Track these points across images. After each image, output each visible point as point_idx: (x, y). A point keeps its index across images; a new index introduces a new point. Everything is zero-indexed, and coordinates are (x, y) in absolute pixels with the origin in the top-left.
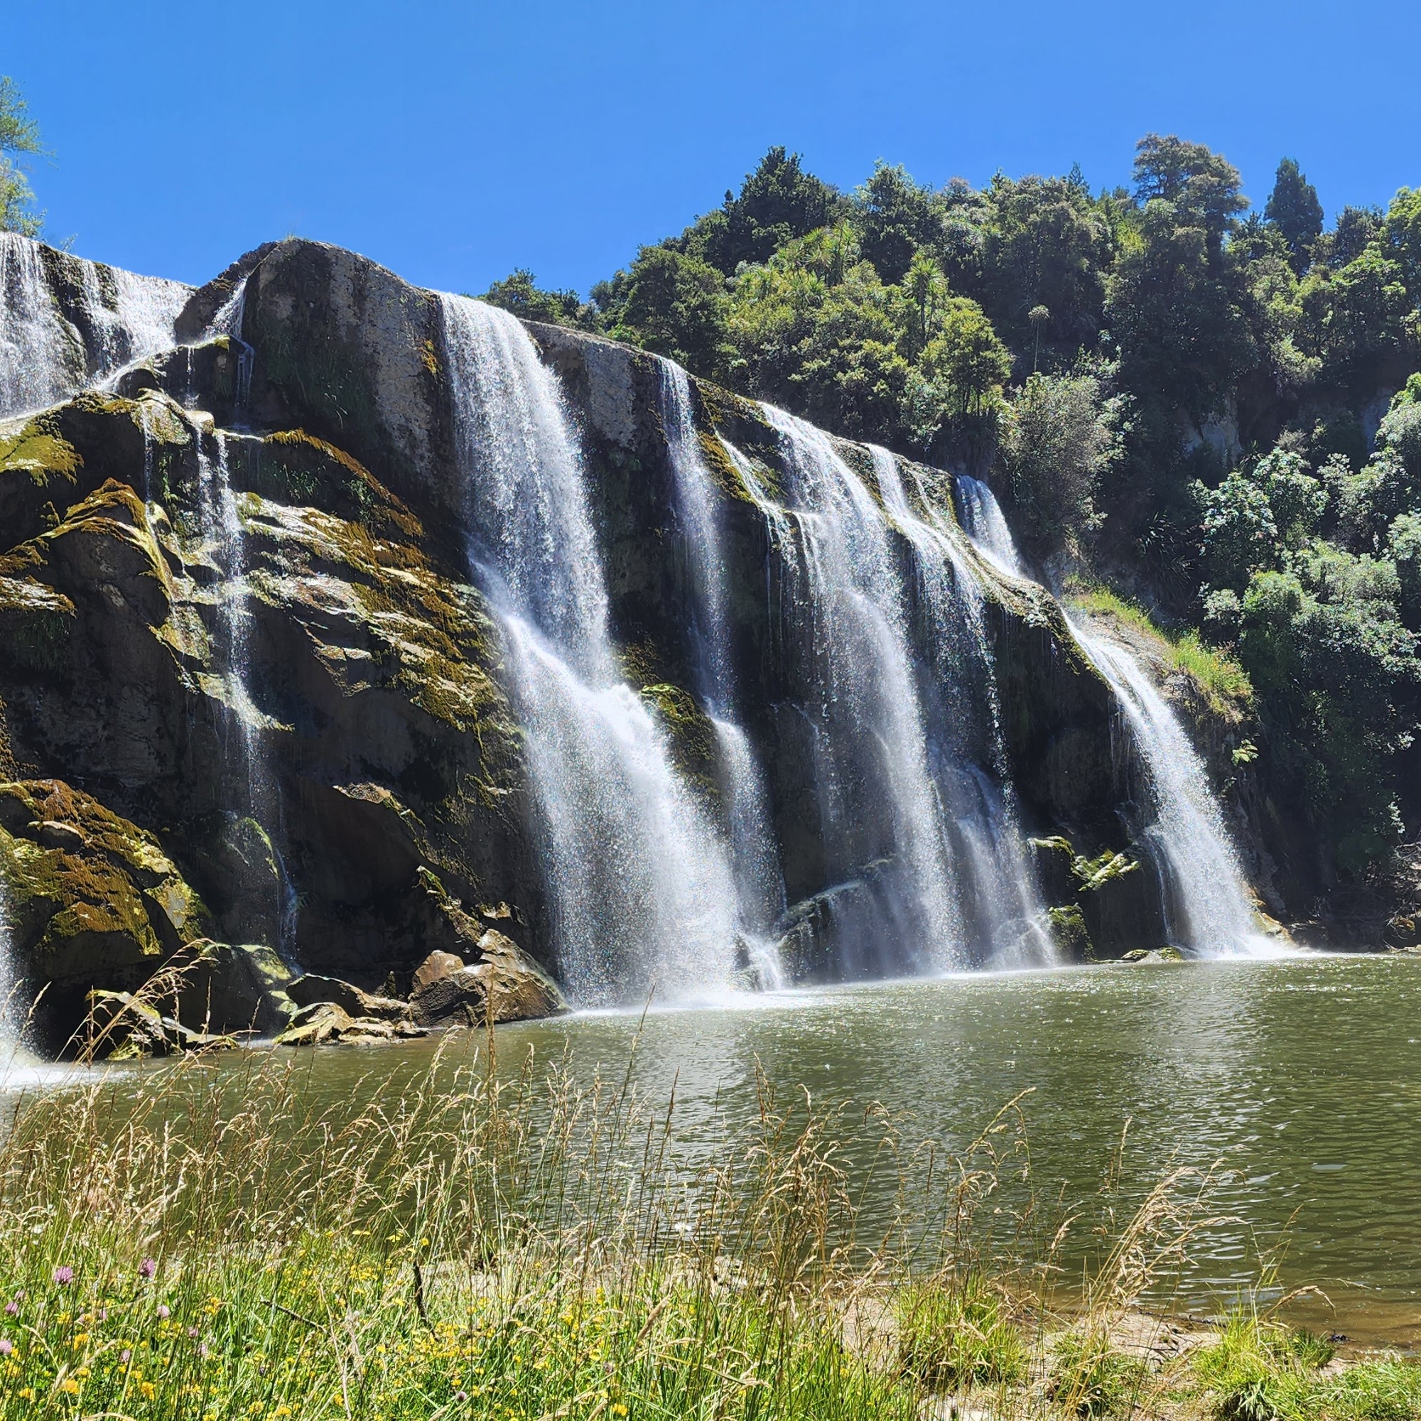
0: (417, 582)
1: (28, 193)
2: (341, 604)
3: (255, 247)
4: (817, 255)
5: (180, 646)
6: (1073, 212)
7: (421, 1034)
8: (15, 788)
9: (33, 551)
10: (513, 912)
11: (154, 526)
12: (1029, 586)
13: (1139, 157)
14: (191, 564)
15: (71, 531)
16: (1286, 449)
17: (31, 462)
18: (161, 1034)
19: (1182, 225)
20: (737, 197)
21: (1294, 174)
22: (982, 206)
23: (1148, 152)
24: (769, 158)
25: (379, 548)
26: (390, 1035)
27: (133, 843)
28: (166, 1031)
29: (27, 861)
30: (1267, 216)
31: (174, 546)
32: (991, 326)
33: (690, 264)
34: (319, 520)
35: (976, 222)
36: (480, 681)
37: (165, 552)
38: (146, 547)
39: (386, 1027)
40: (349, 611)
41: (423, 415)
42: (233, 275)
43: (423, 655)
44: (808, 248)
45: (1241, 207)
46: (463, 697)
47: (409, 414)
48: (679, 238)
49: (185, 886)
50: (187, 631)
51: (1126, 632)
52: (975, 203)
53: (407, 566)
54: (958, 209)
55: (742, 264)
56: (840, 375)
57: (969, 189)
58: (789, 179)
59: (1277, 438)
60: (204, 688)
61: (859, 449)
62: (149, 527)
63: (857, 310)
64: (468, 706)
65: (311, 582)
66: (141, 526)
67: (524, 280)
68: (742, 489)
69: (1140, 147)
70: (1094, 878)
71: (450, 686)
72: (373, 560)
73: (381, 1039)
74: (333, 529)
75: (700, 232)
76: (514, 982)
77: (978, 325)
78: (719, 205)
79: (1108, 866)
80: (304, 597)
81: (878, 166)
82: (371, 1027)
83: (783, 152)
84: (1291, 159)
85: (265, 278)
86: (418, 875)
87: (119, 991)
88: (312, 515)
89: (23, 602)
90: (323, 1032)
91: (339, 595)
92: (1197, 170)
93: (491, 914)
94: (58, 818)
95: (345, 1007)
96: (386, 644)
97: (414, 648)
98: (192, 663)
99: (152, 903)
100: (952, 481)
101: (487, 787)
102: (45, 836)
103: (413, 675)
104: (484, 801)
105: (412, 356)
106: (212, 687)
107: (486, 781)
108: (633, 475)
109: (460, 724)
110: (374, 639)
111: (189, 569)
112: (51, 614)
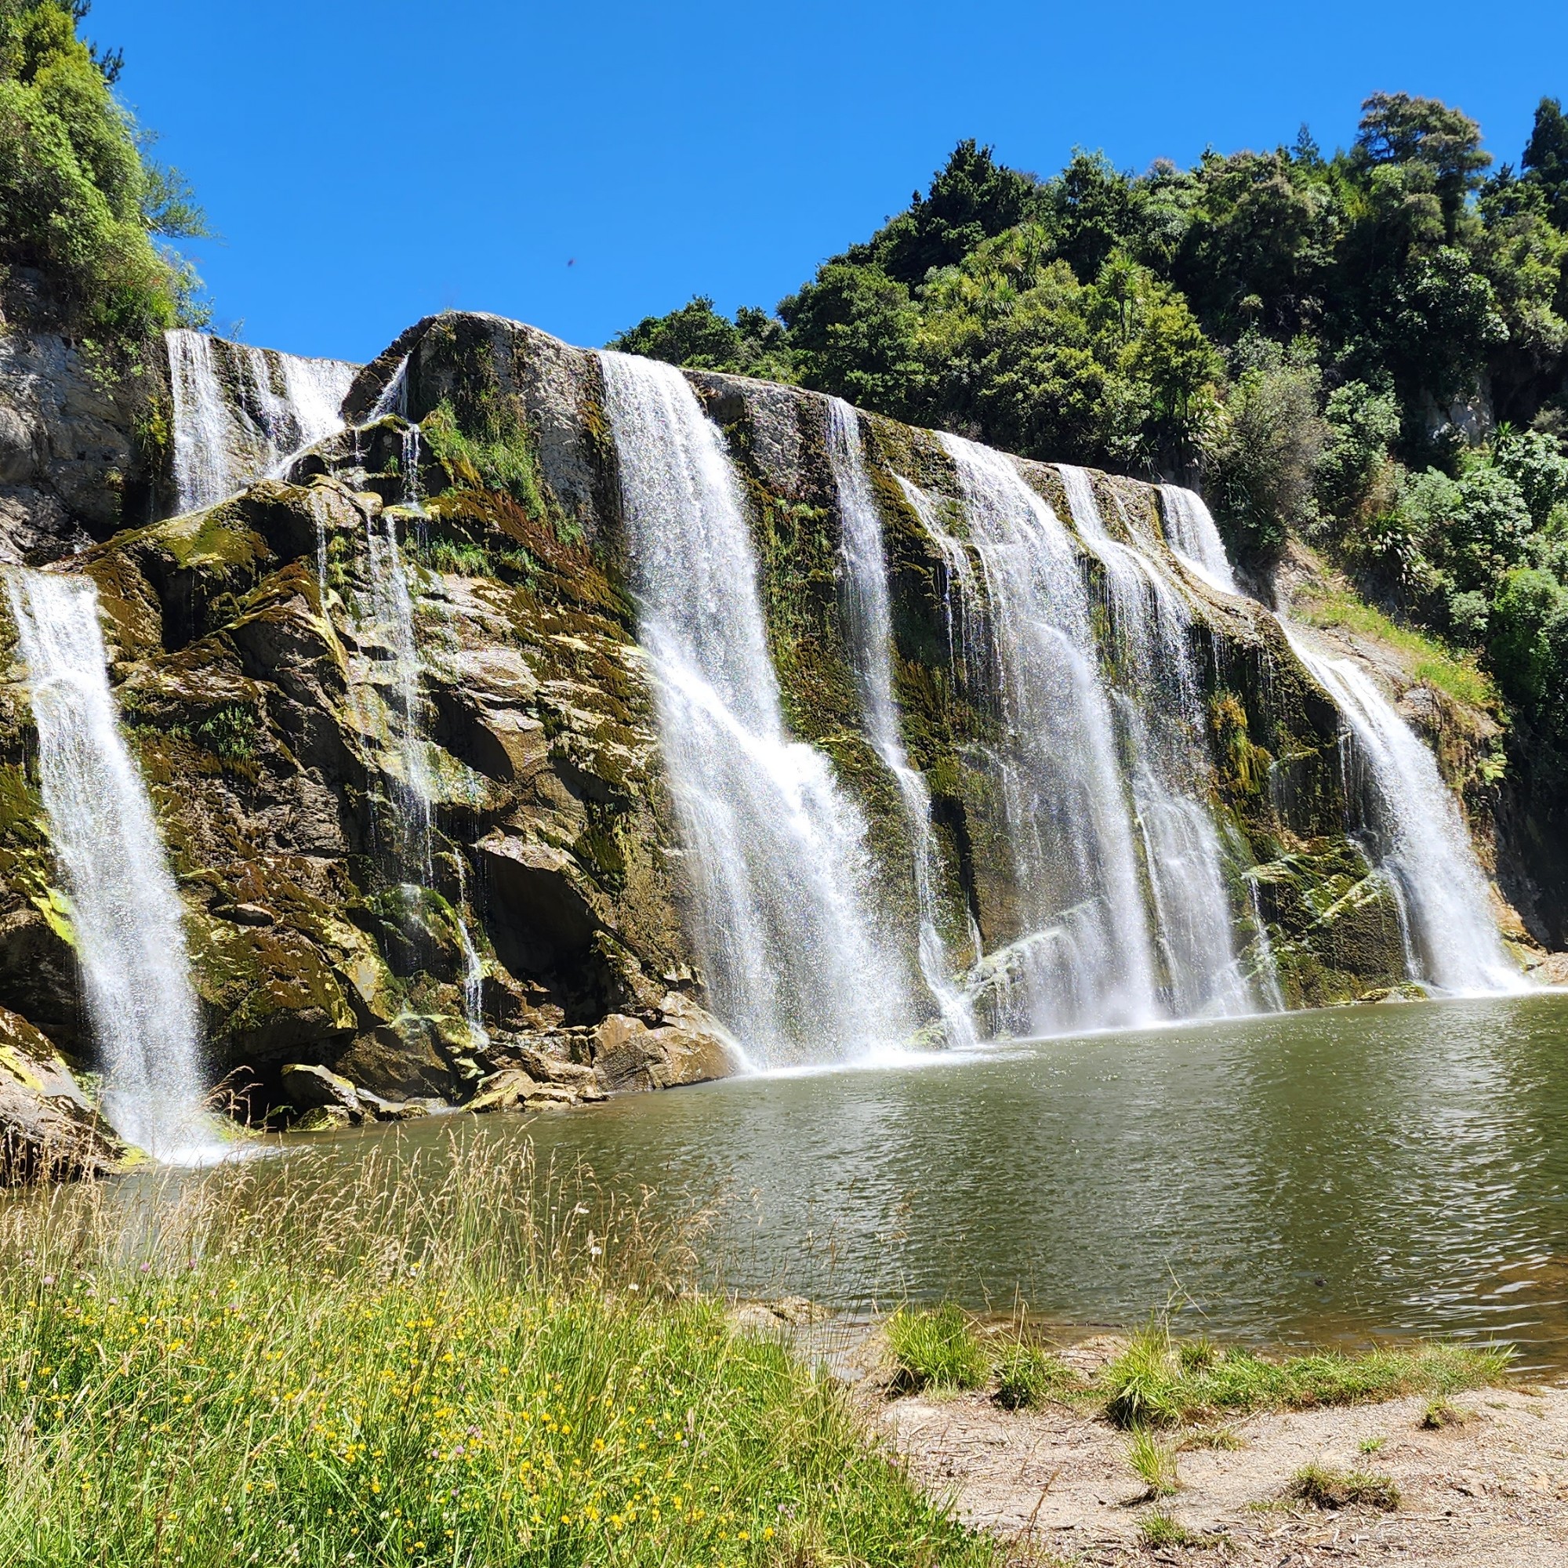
0: (586, 648)
1: (199, 281)
2: (512, 676)
3: (415, 324)
4: (1008, 258)
5: (358, 726)
6: (1288, 189)
7: (604, 1098)
8: (209, 873)
9: (216, 643)
10: (693, 973)
11: (329, 611)
12: (1244, 603)
13: (1363, 118)
14: (366, 645)
15: (252, 621)
16: (1541, 430)
17: (210, 556)
18: (355, 1105)
19: (1412, 192)
20: (925, 197)
21: (1554, 114)
22: (1190, 187)
23: (1373, 113)
24: (958, 152)
25: (547, 616)
26: (573, 1099)
27: (322, 921)
28: (361, 1102)
29: (223, 943)
30: (1524, 165)
31: (349, 628)
32: (1197, 322)
33: (872, 279)
34: (487, 593)
35: (1182, 206)
36: (653, 743)
37: (340, 635)
38: (321, 632)
39: (570, 1092)
40: (520, 681)
41: (587, 478)
42: (396, 351)
43: (594, 721)
44: (998, 250)
45: (1483, 163)
46: (634, 761)
47: (573, 478)
48: (867, 244)
49: (373, 960)
50: (364, 712)
51: (1361, 644)
52: (1180, 184)
53: (576, 632)
54: (1163, 193)
55: (932, 270)
56: (1033, 387)
57: (1174, 169)
58: (980, 172)
59: (1533, 418)
60: (383, 766)
61: (1049, 470)
62: (324, 613)
63: (1050, 316)
64: (640, 770)
65: (481, 655)
66: (317, 612)
67: (702, 307)
68: (918, 525)
69: (1365, 107)
70: (1325, 915)
71: (621, 750)
72: (542, 629)
73: (564, 1104)
74: (502, 600)
75: (888, 237)
76: (697, 1044)
77: (1181, 323)
78: (906, 206)
79: (1341, 901)
80: (475, 670)
81: (1074, 152)
82: (556, 1093)
83: (973, 145)
84: (1551, 97)
85: (426, 354)
86: (596, 941)
87: (315, 1064)
88: (481, 587)
89: (209, 693)
90: (509, 1099)
91: (510, 667)
92: (1427, 129)
93: (671, 976)
94: (251, 900)
95: (530, 1074)
96: (557, 712)
97: (585, 715)
98: (370, 742)
99: (342, 978)
100: (1158, 493)
101: (662, 849)
102: (239, 918)
103: (584, 741)
104: (659, 863)
105: (573, 419)
106: (391, 764)
107: (661, 843)
108: (802, 520)
109: (634, 788)
110: (542, 707)
111: (366, 651)
112: (235, 704)
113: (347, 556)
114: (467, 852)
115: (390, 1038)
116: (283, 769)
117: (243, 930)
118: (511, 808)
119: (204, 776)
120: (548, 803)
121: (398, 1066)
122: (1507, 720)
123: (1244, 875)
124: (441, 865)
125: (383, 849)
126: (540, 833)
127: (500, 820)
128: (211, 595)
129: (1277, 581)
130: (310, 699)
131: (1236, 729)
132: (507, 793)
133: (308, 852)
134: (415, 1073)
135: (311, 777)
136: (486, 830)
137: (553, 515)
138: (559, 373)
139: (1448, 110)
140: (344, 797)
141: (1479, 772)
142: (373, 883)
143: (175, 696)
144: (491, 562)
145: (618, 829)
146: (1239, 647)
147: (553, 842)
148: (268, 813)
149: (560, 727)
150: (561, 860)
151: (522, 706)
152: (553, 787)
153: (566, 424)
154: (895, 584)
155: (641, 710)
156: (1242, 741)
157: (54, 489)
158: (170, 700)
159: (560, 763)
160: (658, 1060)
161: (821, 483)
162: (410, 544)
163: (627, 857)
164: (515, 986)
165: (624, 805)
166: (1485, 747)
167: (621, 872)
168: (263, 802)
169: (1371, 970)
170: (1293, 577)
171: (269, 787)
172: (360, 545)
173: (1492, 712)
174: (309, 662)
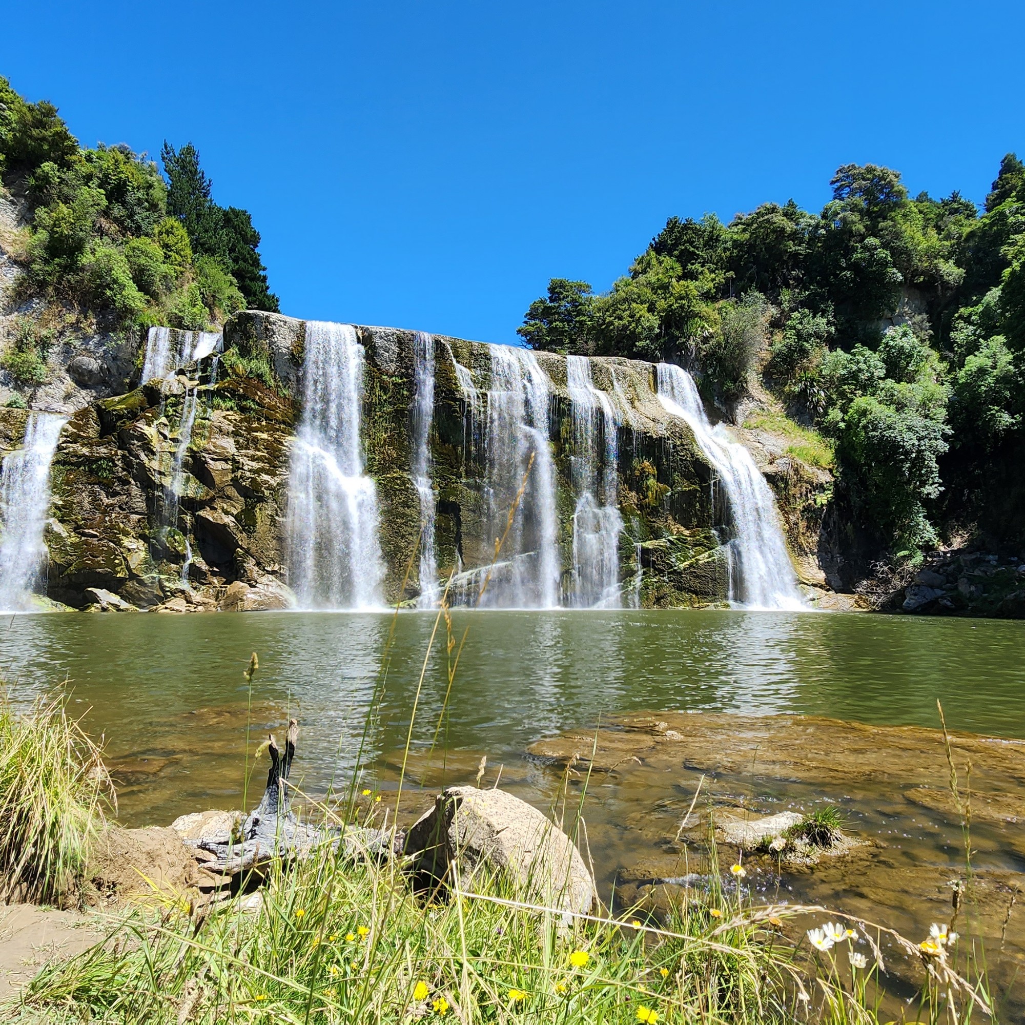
0: (267, 437)
2: (226, 449)
5: (155, 467)
8: (76, 518)
9: (112, 437)
10: (280, 568)
11: (157, 425)
14: (172, 437)
17: (121, 406)
25: (255, 426)
27: (124, 538)
29: (72, 543)
31: (166, 431)
34: (230, 417)
36: (285, 475)
37: (160, 434)
38: (149, 432)
40: (229, 451)
43: (256, 466)
46: (272, 482)
47: (288, 371)
49: (142, 553)
50: (161, 462)
51: (764, 436)
53: (266, 431)
60: (163, 482)
61: (560, 358)
62: (154, 426)
64: (273, 486)
65: (215, 441)
66: (150, 425)
68: (455, 384)
70: (681, 565)
71: (266, 478)
72: (250, 430)
74: (235, 420)
76: (267, 596)
79: (694, 559)
80: (210, 446)
86: (238, 552)
88: (228, 415)
89: (97, 455)
91: (227, 445)
93: (269, 569)
94: (92, 528)
95: (186, 600)
96: (238, 462)
97: (250, 463)
98: (160, 473)
99: (125, 559)
100: (655, 367)
101: (277, 518)
102: (84, 534)
103: (248, 474)
104: (273, 522)
105: (288, 348)
106: (167, 481)
107: (277, 515)
108: (394, 384)
109: (267, 493)
110: (234, 461)
111: (171, 439)
112: (105, 458)
113: (174, 405)
114: (193, 515)
115: (141, 582)
116: (125, 482)
117: (83, 538)
118: (213, 499)
119: (90, 484)
120: (229, 498)
121: (144, 593)
122: (838, 474)
123: (635, 544)
124: (181, 520)
125: (159, 513)
126: (223, 509)
127: (209, 503)
128: (117, 421)
129: (739, 407)
130: (137, 457)
131: (647, 476)
132: (212, 493)
133: (133, 513)
134: (150, 596)
135: (136, 485)
136: (202, 508)
137: (278, 386)
138: (285, 331)
139: (879, 168)
140: (147, 493)
141: (815, 500)
142: (154, 525)
143: (84, 455)
144: (237, 405)
145: (257, 509)
146: (651, 437)
147: (227, 513)
148: (117, 498)
149: (238, 468)
150: (228, 520)
151: (226, 460)
152: (232, 492)
153: (284, 351)
154: (437, 410)
155: (285, 462)
156: (652, 482)
157: (110, 386)
158: (80, 457)
159: (235, 482)
160: (242, 600)
161: (407, 368)
162: (204, 399)
163: (259, 520)
164: (205, 567)
165: (262, 499)
166: (821, 488)
167: (254, 526)
168: (115, 494)
169: (707, 594)
170: (751, 405)
171: (118, 489)
172: (182, 400)
173: (831, 471)
174: (139, 444)
